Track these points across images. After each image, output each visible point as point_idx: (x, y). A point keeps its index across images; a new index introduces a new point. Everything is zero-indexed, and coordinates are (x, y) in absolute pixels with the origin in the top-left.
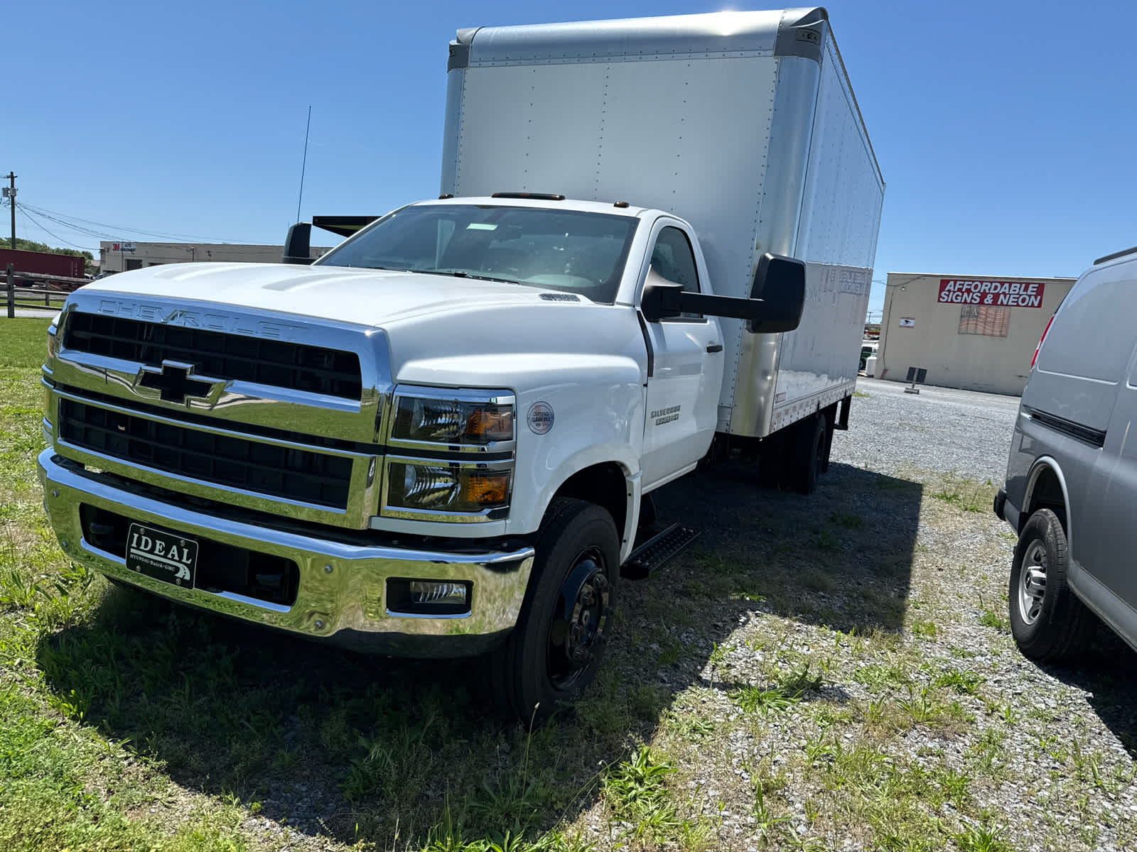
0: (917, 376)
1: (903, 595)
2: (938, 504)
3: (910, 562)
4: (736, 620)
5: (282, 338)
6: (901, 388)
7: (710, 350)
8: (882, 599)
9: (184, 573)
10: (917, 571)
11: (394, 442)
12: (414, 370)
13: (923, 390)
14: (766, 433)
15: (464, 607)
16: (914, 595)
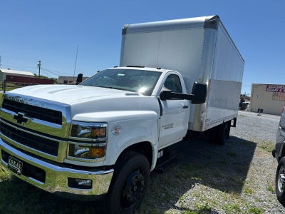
0: (260, 111)
1: (244, 179)
2: (261, 150)
3: (248, 168)
4: (191, 186)
5: (45, 107)
6: (256, 114)
7: (184, 107)
8: (237, 180)
9: (19, 171)
10: (250, 171)
11: (71, 138)
12: (78, 117)
13: (262, 115)
14: (203, 130)
15: (90, 187)
16: (247, 179)
